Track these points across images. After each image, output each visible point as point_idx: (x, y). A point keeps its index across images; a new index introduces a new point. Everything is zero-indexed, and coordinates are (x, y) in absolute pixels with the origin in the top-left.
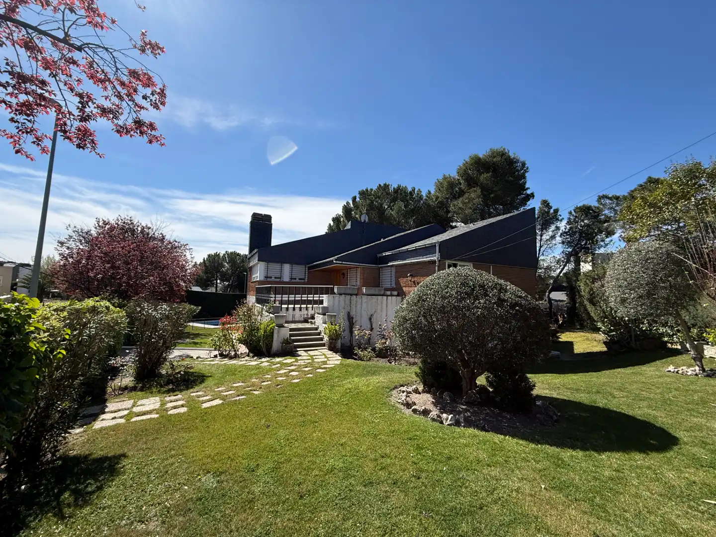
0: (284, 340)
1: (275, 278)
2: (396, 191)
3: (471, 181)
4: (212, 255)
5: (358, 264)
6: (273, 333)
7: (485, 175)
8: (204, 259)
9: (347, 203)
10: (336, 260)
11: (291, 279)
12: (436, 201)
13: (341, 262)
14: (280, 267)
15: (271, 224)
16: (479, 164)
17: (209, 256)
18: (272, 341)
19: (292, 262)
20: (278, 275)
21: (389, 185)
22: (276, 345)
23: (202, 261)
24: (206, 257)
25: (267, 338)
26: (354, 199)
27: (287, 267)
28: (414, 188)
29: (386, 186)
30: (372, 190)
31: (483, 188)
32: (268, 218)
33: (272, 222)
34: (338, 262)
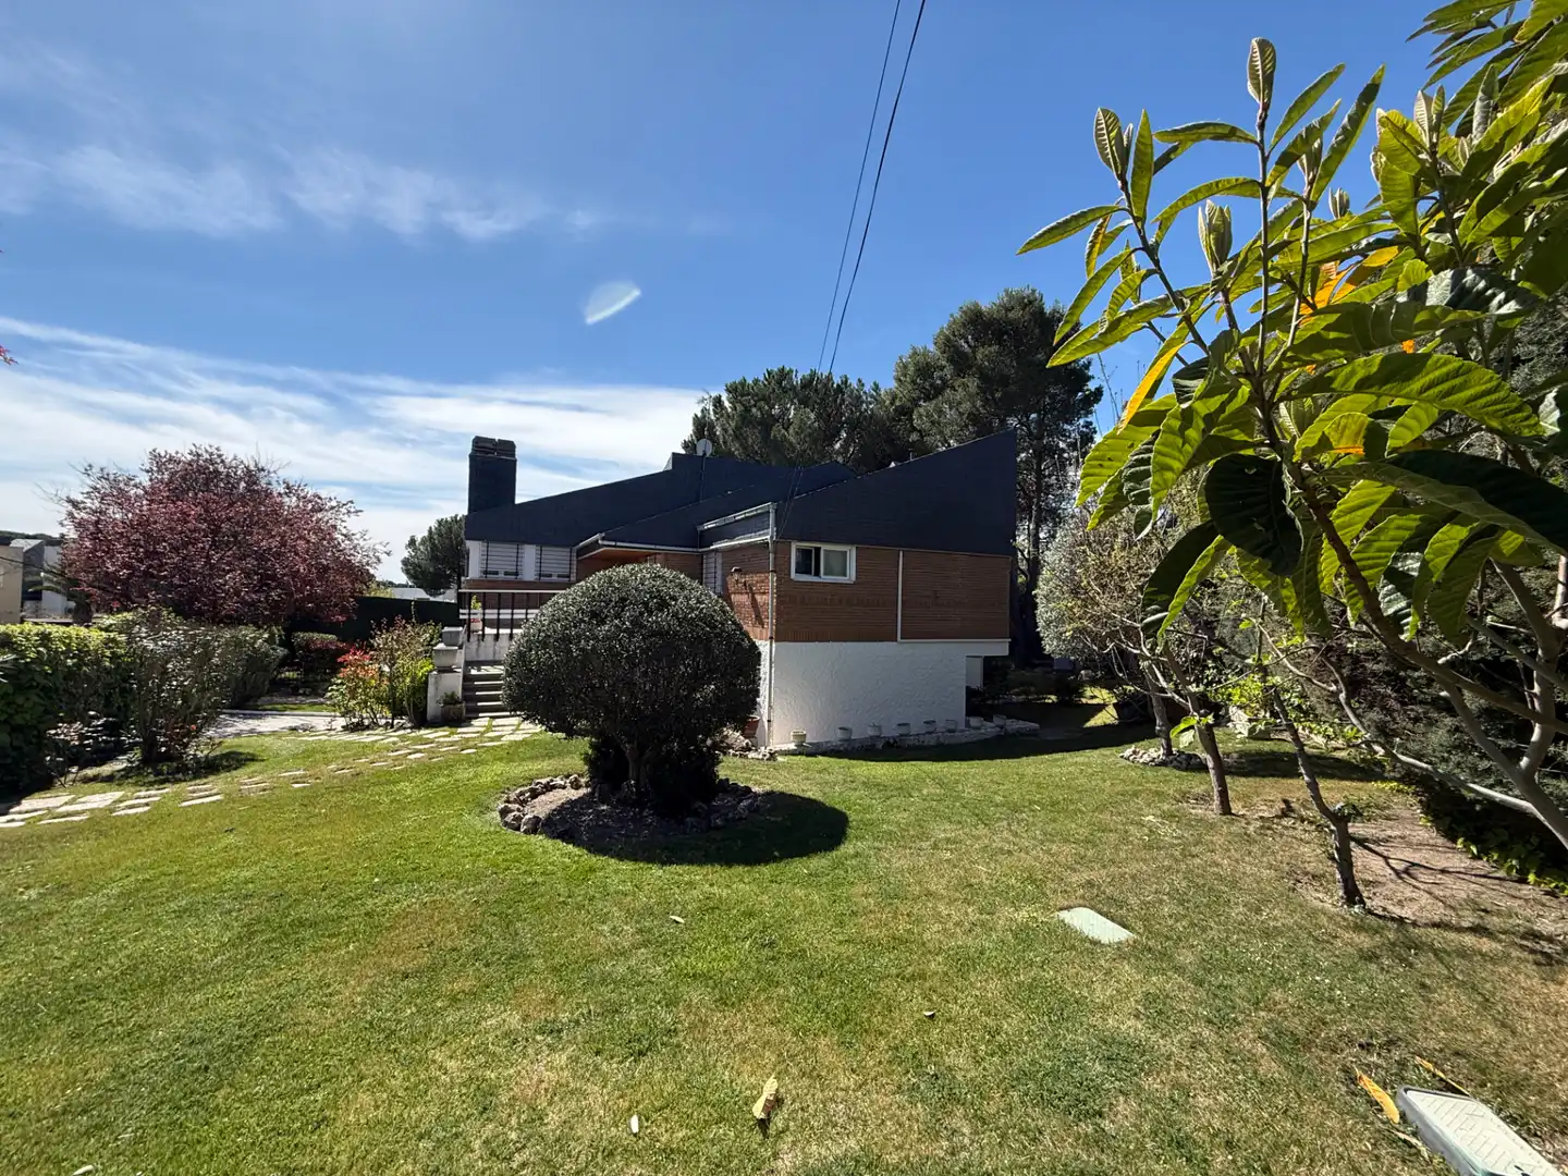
0: (447, 696)
1: (506, 574)
2: (807, 383)
3: (961, 362)
4: (446, 521)
5: (653, 547)
6: (426, 683)
7: (987, 350)
8: (430, 531)
9: (702, 411)
10: (603, 539)
11: (540, 575)
12: (892, 404)
13: (613, 543)
14: (515, 551)
15: (515, 461)
16: (977, 323)
17: (440, 523)
18: (426, 697)
19: (541, 541)
20: (512, 569)
21: (791, 371)
22: (433, 707)
23: (426, 534)
24: (434, 524)
25: (414, 694)
26: (718, 402)
27: (530, 553)
28: (846, 376)
29: (784, 375)
30: (756, 381)
31: (983, 377)
32: (508, 447)
33: (517, 457)
34: (606, 543)
